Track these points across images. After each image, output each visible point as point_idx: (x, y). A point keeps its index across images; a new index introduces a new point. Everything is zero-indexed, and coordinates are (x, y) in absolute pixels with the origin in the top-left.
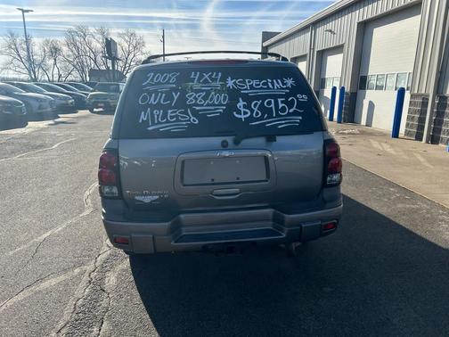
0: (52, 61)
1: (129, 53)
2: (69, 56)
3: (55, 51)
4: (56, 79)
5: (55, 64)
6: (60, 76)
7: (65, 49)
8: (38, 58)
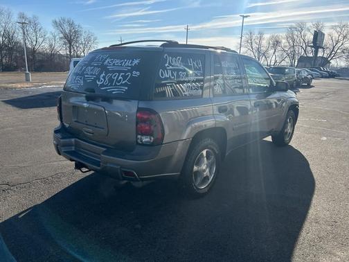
0: (272, 51)
1: (338, 42)
2: (285, 46)
3: (277, 43)
4: (272, 64)
5: (274, 53)
6: (276, 62)
7: (284, 41)
8: (263, 49)
